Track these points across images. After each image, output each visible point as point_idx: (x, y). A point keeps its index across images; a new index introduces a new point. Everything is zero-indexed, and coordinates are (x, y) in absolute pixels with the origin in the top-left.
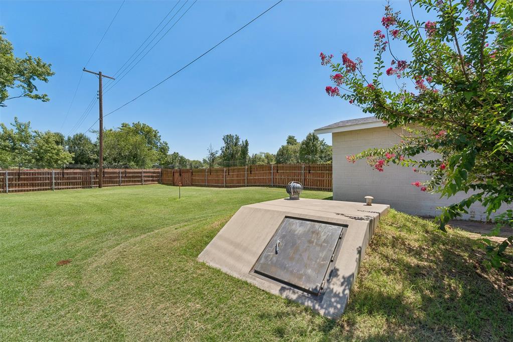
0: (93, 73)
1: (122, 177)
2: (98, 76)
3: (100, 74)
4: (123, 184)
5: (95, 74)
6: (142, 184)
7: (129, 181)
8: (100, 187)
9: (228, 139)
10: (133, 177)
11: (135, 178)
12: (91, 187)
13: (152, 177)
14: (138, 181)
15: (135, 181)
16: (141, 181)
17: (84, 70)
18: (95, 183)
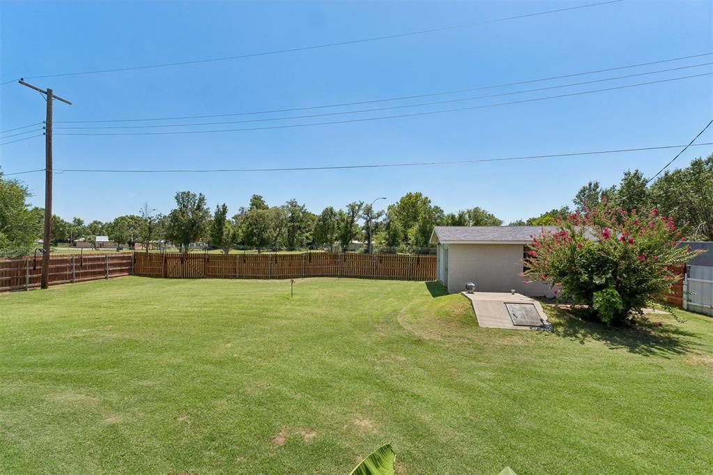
0: (37, 89)
1: (76, 267)
2: (46, 96)
3: (49, 93)
4: (77, 280)
5: (41, 91)
6: (106, 278)
7: (85, 274)
8: (44, 286)
9: (183, 198)
10: (92, 267)
11: (95, 268)
12: (25, 289)
13: (120, 265)
14: (100, 273)
15: (94, 274)
16: (104, 273)
17: (21, 82)
18: (32, 280)
